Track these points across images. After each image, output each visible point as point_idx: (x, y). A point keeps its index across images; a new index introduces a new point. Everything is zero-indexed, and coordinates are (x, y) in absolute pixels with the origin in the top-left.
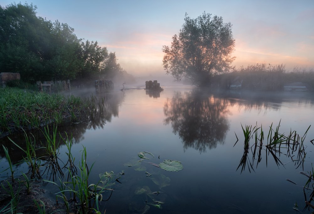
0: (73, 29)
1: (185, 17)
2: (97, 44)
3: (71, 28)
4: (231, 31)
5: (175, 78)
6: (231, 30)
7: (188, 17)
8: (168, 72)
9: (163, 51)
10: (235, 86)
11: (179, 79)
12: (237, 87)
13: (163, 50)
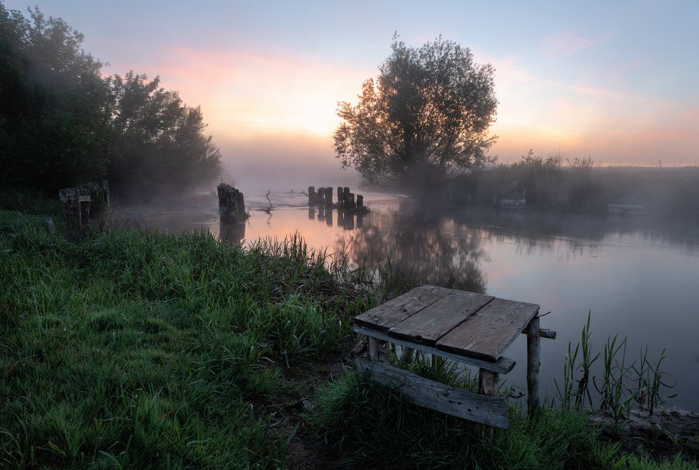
0: (80, 37)
1: (393, 42)
2: (159, 84)
3: (75, 33)
4: (493, 81)
5: (365, 179)
6: (492, 79)
7: (401, 43)
8: (345, 163)
9: (338, 114)
10: (512, 201)
11: (375, 180)
12: (517, 204)
13: (338, 112)
